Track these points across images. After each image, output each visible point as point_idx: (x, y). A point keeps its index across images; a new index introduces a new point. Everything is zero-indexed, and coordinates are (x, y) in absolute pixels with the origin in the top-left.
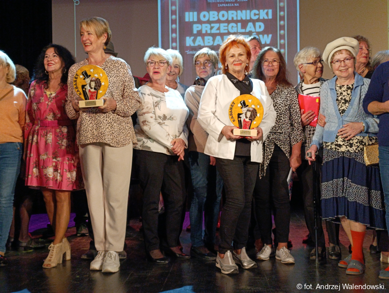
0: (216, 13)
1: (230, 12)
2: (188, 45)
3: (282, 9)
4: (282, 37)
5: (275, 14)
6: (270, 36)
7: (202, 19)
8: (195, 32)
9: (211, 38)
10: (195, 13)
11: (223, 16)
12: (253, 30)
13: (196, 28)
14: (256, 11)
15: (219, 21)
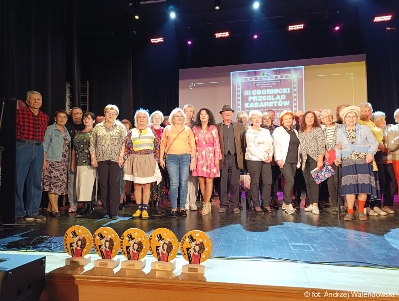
0: (260, 91)
2: (246, 107)
3: (295, 88)
4: (295, 102)
5: (291, 90)
6: (289, 101)
8: (249, 100)
10: (250, 91)
11: (264, 92)
12: (280, 99)
14: (281, 89)
15: (262, 95)
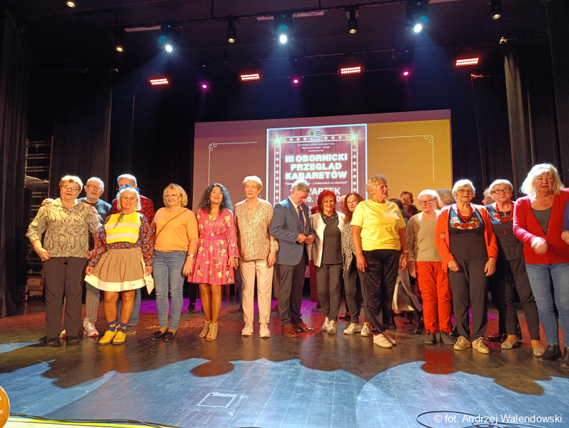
0: (307, 156)
1: (317, 156)
2: (287, 178)
3: (354, 153)
4: (354, 173)
5: (349, 157)
6: (346, 172)
7: (297, 160)
8: (292, 170)
9: (303, 174)
10: (293, 156)
11: (312, 158)
12: (334, 168)
13: (293, 167)
14: (335, 155)
15: (309, 162)
